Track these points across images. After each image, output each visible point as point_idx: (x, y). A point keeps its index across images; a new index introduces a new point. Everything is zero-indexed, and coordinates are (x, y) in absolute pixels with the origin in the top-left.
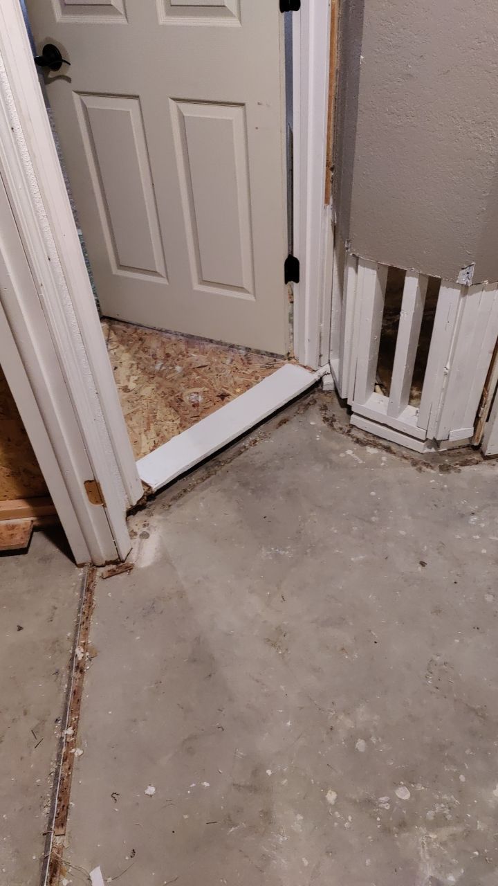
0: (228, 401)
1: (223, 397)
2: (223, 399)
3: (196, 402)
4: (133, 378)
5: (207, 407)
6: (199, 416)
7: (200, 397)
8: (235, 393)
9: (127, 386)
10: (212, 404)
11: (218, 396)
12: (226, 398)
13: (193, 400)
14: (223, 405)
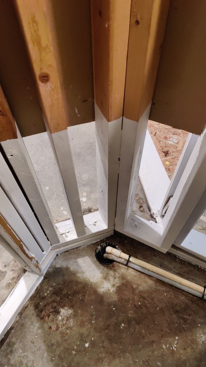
0: (159, 154)
1: (166, 154)
2: (164, 152)
3: (168, 140)
5: (161, 143)
6: (155, 135)
7: (173, 143)
8: (167, 160)
10: (162, 145)
11: (168, 151)
12: (164, 154)
13: (171, 139)
14: (157, 150)
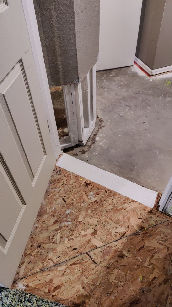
0: (90, 181)
2: (89, 184)
3: (95, 194)
4: (83, 233)
5: (97, 188)
6: (105, 190)
7: (90, 194)
9: (91, 234)
14: (94, 183)
